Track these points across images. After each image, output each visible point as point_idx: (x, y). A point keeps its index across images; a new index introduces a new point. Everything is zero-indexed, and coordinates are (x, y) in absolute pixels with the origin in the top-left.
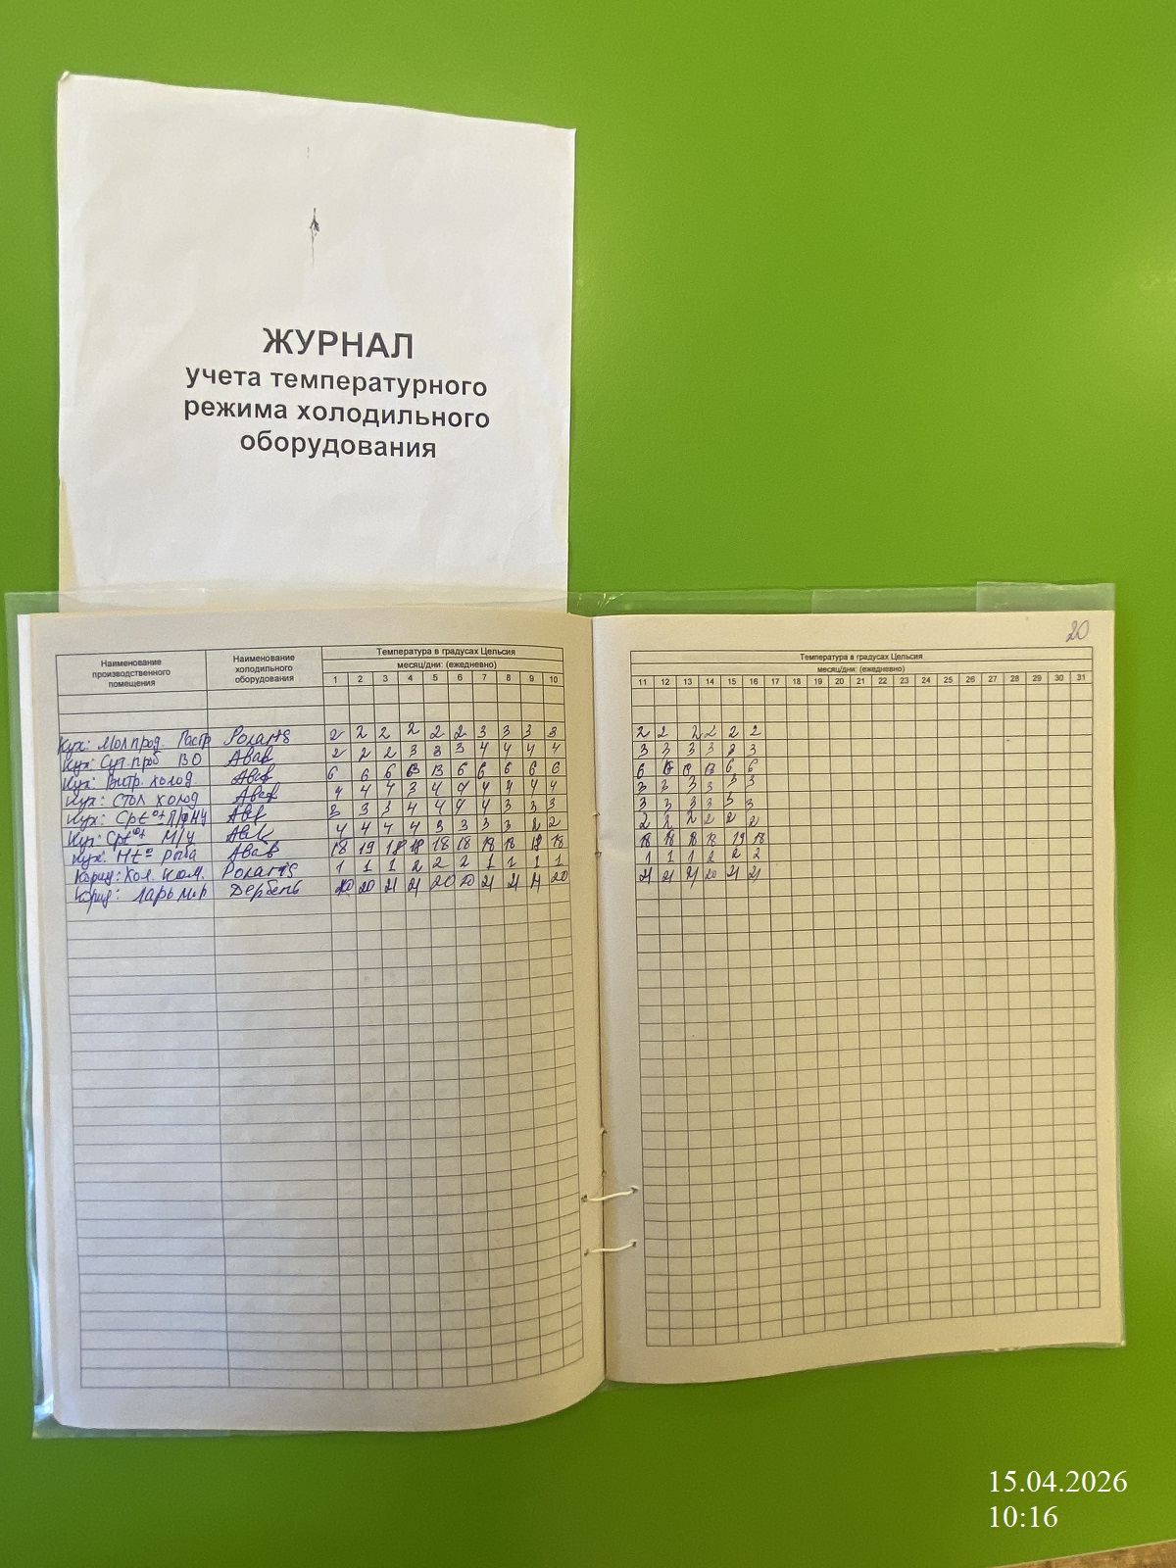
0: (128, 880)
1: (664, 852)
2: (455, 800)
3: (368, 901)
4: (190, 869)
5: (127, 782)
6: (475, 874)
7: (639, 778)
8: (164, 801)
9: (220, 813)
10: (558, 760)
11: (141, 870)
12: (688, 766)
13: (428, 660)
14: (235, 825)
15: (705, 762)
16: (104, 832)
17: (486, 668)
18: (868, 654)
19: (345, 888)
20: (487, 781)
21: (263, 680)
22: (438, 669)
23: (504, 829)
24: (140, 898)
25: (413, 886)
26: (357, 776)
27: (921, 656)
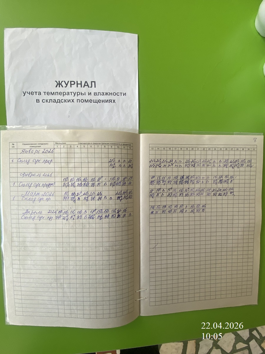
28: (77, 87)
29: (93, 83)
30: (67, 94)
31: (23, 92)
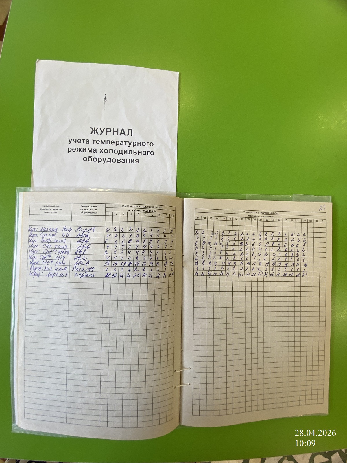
0: (45, 270)
1: (202, 267)
2: (142, 251)
3: (115, 280)
4: (63, 268)
5: (47, 241)
6: (147, 273)
7: (196, 245)
8: (57, 247)
9: (73, 252)
10: (173, 239)
11: (49, 267)
12: (210, 242)
13: (136, 209)
14: (77, 255)
15: (215, 242)
16: (39, 255)
17: (153, 212)
18: (263, 212)
19: (108, 276)
20: (152, 245)
21: (88, 213)
22: (139, 212)
23: (156, 259)
24: (49, 275)
25: (128, 276)
26: (114, 242)
27: (278, 213)
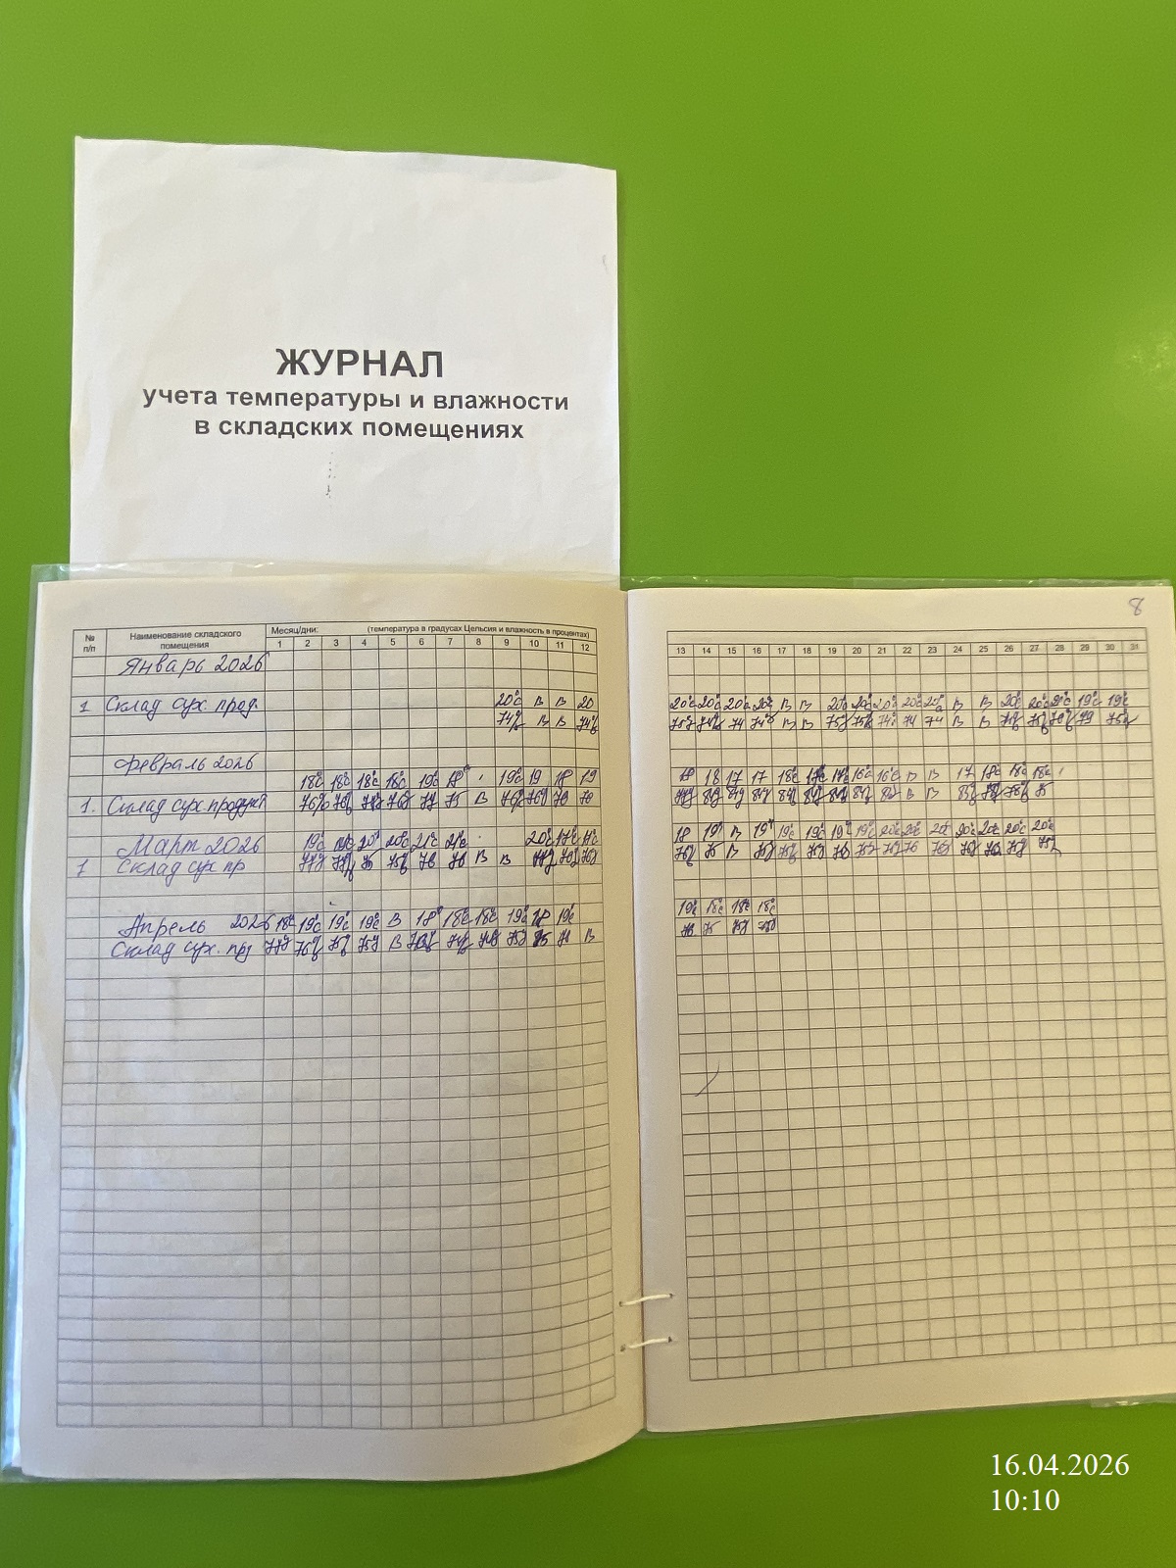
28: (366, 372)
29: (432, 360)
30: (323, 401)
31: (145, 391)
